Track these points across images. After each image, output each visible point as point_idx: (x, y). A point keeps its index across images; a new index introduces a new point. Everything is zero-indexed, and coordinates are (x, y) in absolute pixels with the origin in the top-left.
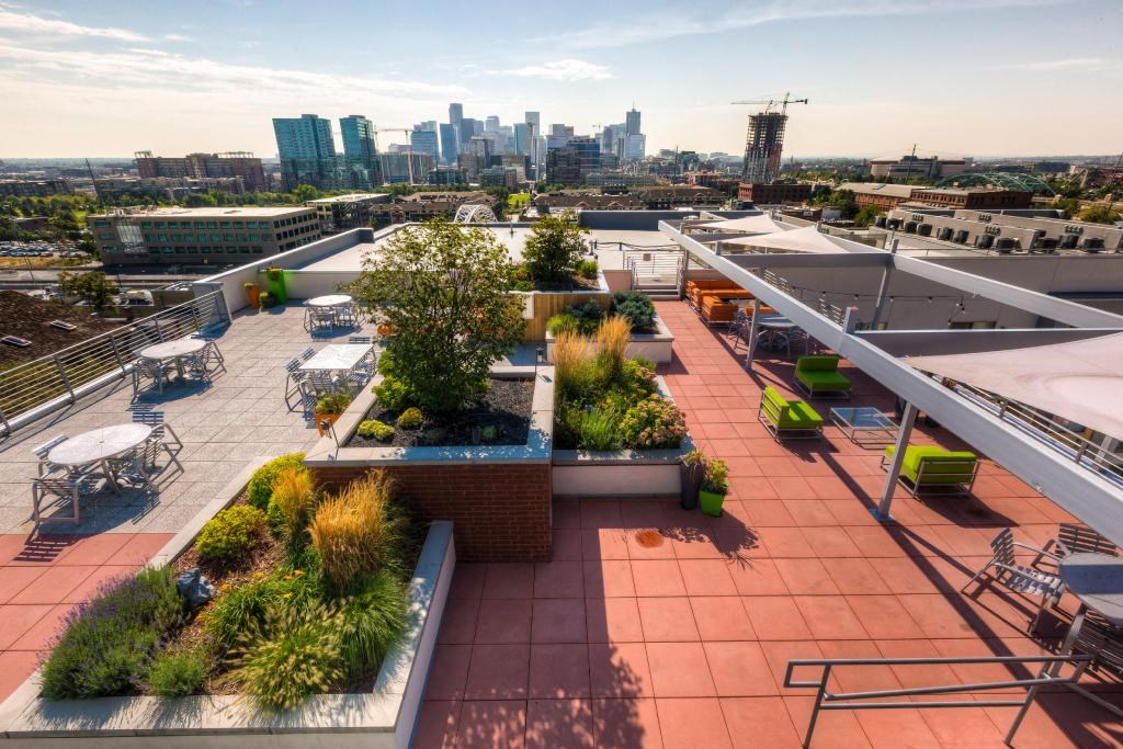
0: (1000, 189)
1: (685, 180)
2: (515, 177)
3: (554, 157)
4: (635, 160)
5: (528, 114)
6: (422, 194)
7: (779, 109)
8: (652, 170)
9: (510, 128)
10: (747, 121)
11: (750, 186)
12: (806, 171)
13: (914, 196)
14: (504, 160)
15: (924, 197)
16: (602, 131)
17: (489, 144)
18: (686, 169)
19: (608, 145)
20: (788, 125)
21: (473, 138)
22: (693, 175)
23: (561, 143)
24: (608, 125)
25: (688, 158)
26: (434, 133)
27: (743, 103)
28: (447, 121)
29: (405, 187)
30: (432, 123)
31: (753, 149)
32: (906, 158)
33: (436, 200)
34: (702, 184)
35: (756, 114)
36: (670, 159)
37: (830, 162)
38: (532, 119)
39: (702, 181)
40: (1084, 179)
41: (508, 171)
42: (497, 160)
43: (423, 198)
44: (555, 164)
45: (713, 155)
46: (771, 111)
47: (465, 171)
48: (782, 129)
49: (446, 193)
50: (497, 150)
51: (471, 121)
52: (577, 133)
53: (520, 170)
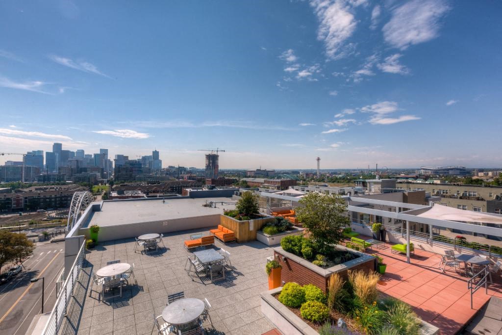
0: (288, 179)
1: (182, 178)
2: (95, 178)
3: (118, 169)
4: (158, 170)
5: (101, 150)
6: (36, 187)
7: (215, 153)
8: (167, 174)
9: (91, 155)
10: (205, 157)
11: (210, 180)
12: (226, 174)
13: (265, 182)
14: (88, 169)
15: (268, 182)
16: (141, 158)
17: (79, 163)
18: (181, 173)
19: (145, 164)
20: (219, 158)
21: (69, 159)
22: (186, 176)
23: (122, 163)
24: (144, 156)
25: (181, 169)
26: (42, 157)
27: (202, 150)
28: (51, 151)
29: (19, 184)
30: (40, 152)
31: (208, 166)
32: (257, 170)
33: (47, 190)
34: (190, 179)
35: (208, 154)
36: (174, 170)
37: (233, 171)
38: (104, 153)
39: (190, 178)
40: (305, 176)
41: (92, 175)
42: (85, 170)
43: (36, 189)
44: (119, 172)
45: (190, 168)
46: (213, 153)
47: (64, 175)
48: (217, 160)
49: (55, 187)
50: (84, 165)
51: (67, 152)
52: (130, 159)
53: (99, 174)
